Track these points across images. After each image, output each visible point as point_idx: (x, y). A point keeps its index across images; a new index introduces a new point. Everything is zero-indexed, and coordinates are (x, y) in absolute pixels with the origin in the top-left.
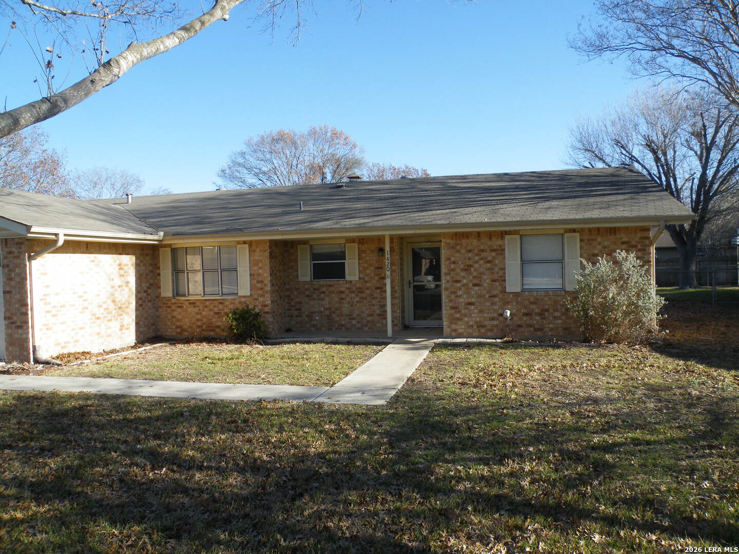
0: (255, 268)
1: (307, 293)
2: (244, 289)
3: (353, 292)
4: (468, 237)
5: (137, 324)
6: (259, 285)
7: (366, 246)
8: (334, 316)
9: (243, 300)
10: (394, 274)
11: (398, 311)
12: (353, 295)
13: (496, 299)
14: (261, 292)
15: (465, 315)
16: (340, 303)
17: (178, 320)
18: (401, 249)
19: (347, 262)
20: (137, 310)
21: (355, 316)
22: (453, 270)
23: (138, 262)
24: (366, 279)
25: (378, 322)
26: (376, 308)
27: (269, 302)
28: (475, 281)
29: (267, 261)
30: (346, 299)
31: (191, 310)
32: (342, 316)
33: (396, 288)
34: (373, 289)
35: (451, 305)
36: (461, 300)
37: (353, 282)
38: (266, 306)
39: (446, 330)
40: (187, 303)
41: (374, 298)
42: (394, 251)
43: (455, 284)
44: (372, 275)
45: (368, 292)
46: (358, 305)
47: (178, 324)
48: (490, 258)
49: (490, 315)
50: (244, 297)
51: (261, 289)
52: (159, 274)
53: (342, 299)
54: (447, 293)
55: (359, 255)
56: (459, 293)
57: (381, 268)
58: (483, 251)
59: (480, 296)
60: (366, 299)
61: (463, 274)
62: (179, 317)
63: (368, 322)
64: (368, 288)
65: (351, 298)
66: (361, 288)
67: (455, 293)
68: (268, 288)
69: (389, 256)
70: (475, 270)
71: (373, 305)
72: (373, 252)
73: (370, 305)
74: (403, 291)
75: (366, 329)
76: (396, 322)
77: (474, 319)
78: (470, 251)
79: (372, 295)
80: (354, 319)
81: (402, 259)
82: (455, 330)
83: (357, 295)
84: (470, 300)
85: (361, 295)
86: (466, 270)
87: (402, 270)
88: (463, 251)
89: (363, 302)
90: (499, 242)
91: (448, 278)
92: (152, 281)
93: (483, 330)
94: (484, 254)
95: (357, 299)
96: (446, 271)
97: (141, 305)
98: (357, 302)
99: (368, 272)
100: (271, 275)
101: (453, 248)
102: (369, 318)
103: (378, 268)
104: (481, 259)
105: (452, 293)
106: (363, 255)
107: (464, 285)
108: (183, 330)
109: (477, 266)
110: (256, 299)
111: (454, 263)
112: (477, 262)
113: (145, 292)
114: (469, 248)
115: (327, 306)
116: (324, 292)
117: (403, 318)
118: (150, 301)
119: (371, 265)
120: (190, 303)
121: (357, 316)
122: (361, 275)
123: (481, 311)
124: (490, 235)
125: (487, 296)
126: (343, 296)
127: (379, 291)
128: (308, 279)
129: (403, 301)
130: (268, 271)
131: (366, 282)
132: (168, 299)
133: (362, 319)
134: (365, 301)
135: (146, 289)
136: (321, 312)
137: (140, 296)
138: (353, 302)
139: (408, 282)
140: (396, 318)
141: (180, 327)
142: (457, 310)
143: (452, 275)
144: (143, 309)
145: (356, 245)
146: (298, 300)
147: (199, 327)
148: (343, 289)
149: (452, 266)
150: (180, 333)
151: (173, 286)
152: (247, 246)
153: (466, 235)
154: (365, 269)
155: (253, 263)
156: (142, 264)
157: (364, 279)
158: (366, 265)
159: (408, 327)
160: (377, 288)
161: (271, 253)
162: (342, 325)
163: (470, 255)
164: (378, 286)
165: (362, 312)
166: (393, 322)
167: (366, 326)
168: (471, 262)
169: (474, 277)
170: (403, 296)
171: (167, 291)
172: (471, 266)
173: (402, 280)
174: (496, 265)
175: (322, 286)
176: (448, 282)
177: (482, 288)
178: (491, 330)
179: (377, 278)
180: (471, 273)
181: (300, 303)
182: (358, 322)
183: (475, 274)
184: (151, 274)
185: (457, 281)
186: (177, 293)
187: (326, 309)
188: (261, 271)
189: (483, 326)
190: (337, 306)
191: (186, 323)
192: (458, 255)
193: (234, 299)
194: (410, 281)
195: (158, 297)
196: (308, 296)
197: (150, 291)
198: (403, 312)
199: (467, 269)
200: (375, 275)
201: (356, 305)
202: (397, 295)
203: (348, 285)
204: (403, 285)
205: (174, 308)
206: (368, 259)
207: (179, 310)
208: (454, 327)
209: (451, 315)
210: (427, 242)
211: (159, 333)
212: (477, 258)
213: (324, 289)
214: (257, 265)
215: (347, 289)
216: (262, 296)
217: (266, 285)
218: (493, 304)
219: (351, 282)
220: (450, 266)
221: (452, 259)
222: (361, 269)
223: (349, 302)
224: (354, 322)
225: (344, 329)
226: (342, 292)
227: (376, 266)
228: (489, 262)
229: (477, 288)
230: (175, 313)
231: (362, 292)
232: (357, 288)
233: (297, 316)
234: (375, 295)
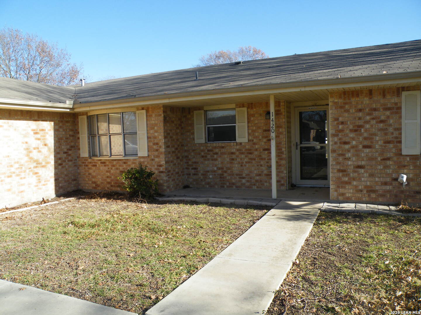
0: (152, 132)
1: (202, 154)
2: (143, 151)
3: (243, 153)
4: (358, 96)
5: (56, 180)
6: (155, 147)
7: (254, 110)
8: (225, 175)
9: (142, 160)
10: (281, 136)
11: (285, 172)
12: (243, 156)
13: (389, 163)
14: (156, 153)
15: (354, 179)
16: (231, 163)
17: (93, 177)
18: (289, 112)
19: (237, 125)
20: (56, 168)
21: (244, 175)
22: (341, 131)
23: (57, 127)
24: (255, 140)
25: (266, 182)
26: (264, 168)
27: (163, 162)
28: (366, 143)
29: (162, 124)
30: (236, 159)
31: (103, 168)
32: (233, 175)
33: (283, 149)
34: (262, 150)
35: (338, 167)
36: (350, 163)
37: (243, 144)
38: (161, 166)
39: (333, 194)
40: (99, 162)
41: (262, 159)
42: (281, 114)
43: (343, 146)
44: (261, 137)
45: (256, 153)
46: (247, 165)
47: (93, 180)
48: (383, 118)
49: (381, 179)
50: (143, 157)
51: (157, 150)
52: (79, 138)
53: (233, 159)
54: (334, 155)
55: (248, 119)
56: (348, 155)
57: (269, 130)
58: (375, 110)
59: (371, 159)
60: (255, 159)
61: (352, 135)
62: (94, 174)
63: (257, 181)
64: (256, 150)
65: (241, 159)
66: (250, 150)
67: (343, 155)
68: (163, 150)
69: (274, 117)
70: (366, 131)
71: (261, 166)
72: (261, 115)
73: (258, 165)
74: (290, 152)
75: (255, 188)
76: (282, 182)
77: (363, 183)
78: (360, 110)
79: (260, 156)
80: (244, 178)
81: (289, 122)
82: (343, 194)
83: (246, 156)
84: (360, 163)
85: (250, 156)
86: (356, 131)
87: (289, 132)
88: (352, 111)
89: (252, 163)
90: (395, 100)
91: (336, 139)
92: (73, 144)
93: (373, 195)
94: (376, 114)
95: (246, 160)
96: (334, 132)
97: (60, 164)
98: (246, 162)
99: (257, 134)
100: (165, 137)
101: (341, 107)
102: (257, 178)
103: (266, 131)
104: (373, 119)
105: (340, 155)
106: (252, 119)
107: (353, 147)
108: (97, 186)
109: (368, 126)
110: (153, 160)
111: (342, 123)
112: (367, 122)
113: (65, 153)
114: (360, 107)
115: (220, 166)
116: (217, 153)
117: (290, 177)
118: (71, 161)
119: (259, 128)
120: (101, 163)
121: (246, 175)
122: (250, 138)
123: (372, 175)
124: (384, 92)
125: (379, 159)
126: (234, 156)
127: (266, 152)
128: (203, 141)
129: (290, 162)
130: (162, 134)
131: (254, 144)
132: (85, 159)
133: (251, 178)
134: (254, 162)
135: (65, 150)
136: (215, 171)
137: (59, 156)
138: (242, 163)
139: (295, 144)
140: (283, 178)
141: (94, 182)
142: (345, 173)
143: (340, 137)
144: (63, 167)
145: (245, 109)
146: (194, 160)
147: (109, 183)
148: (233, 151)
149: (341, 127)
150: (95, 188)
151: (89, 147)
152: (144, 112)
153: (356, 93)
154: (253, 131)
155: (150, 127)
156: (61, 130)
157: (253, 141)
158: (254, 128)
159: (295, 186)
160: (265, 150)
161: (165, 118)
162: (233, 184)
163: (360, 114)
164: (266, 147)
165: (251, 172)
166: (278, 181)
167: (254, 185)
168: (361, 123)
169: (365, 139)
170: (290, 157)
171: (84, 153)
172: (360, 126)
173: (289, 142)
174: (390, 125)
175: (215, 147)
176: (336, 143)
177: (374, 150)
178: (382, 196)
179: (265, 140)
180: (361, 135)
181: (195, 162)
182: (248, 181)
183: (365, 135)
184: (71, 138)
185: (345, 143)
186: (92, 154)
187: (219, 169)
188: (156, 134)
189: (374, 191)
190: (229, 166)
191: (99, 180)
192: (346, 115)
193: (135, 160)
194: (297, 143)
195: (78, 157)
196: (203, 157)
197: (70, 152)
198: (290, 172)
199: (357, 129)
200: (263, 137)
201: (245, 165)
202: (284, 156)
203: (238, 147)
204: (290, 147)
205: (90, 166)
206: (256, 122)
207: (94, 168)
208: (341, 190)
209: (339, 178)
210: (313, 106)
211: (80, 187)
212: (368, 118)
213: (217, 150)
214: (152, 128)
215: (238, 150)
216: (158, 157)
217: (160, 147)
218: (386, 167)
219: (241, 144)
220: (339, 127)
221: (341, 119)
222: (250, 131)
223: (239, 163)
224: (244, 181)
225: (234, 187)
226: (232, 153)
227: (264, 128)
228: (382, 121)
229: (367, 150)
230: (91, 171)
231: (251, 153)
232: (246, 150)
233: (194, 174)
234: (263, 156)
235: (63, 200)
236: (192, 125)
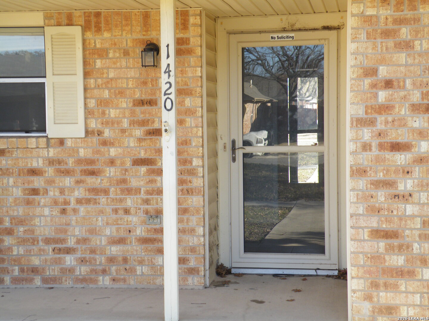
3: (67, 173)
7: (106, 35)
8: (8, 241)
10: (190, 121)
11: (200, 231)
12: (68, 181)
15: (424, 261)
16: (28, 203)
18: (212, 48)
19: (49, 82)
21: (71, 243)
22: (385, 109)
24: (107, 133)
25: (141, 262)
26: (135, 219)
30: (46, 192)
32: (34, 241)
33: (196, 162)
34: (128, 164)
35: (374, 223)
36: (410, 209)
37: (69, 143)
39: (357, 306)
41: (129, 191)
42: (189, 52)
43: (388, 155)
44: (125, 124)
45: (111, 172)
46: (82, 210)
53: (35, 192)
54: (362, 183)
55: (85, 63)
56: (406, 185)
57: (151, 103)
60: (106, 192)
61: (418, 122)
63: (111, 260)
64: (112, 162)
65: (62, 192)
66: (91, 162)
67: (389, 184)
69: (171, 61)
71: (127, 211)
72: (126, 53)
73: (116, 211)
74: (214, 169)
75: (105, 281)
76: (192, 264)
79: (124, 181)
80: (69, 251)
81: (212, 79)
82: (390, 309)
83: (78, 182)
85: (91, 181)
87: (212, 109)
88: (422, 45)
89: (96, 202)
91: (367, 134)
95: (79, 193)
96: (361, 112)
98: (79, 201)
99: (113, 113)
102: (115, 250)
103: (142, 103)
105: (378, 184)
106: (99, 63)
107: (420, 160)
111: (388, 84)
117: (214, 246)
119: (121, 93)
121: (78, 242)
122: (93, 124)
126: (38, 182)
127: (143, 169)
129: (214, 199)
131: (105, 143)
133: (93, 251)
134: (103, 199)
138: (67, 203)
139: (229, 146)
140: (193, 250)
142: (396, 242)
143: (380, 126)
145: (76, 31)
148: (37, 163)
149: (382, 96)
154: (103, 103)
157: (100, 133)
158: (106, 94)
159: (228, 272)
160: (139, 162)
162: (35, 270)
164: (143, 155)
165: (92, 231)
166: (182, 261)
167: (104, 272)
170: (214, 185)
173: (213, 138)
176: (366, 147)
179: (139, 132)
182: (83, 261)
190: (20, 211)
194: (234, 142)
198: (214, 229)
200: (132, 123)
201: (75, 211)
202: (197, 182)
203: (52, 152)
204: (214, 154)
206: (111, 75)
209: (376, 258)
210: (284, 30)
215: (51, 162)
219: (62, 142)
220: (376, 96)
221: (383, 72)
222: (92, 103)
223: (56, 203)
224: (69, 260)
225: (38, 281)
226: (34, 172)
227: (137, 96)
231: (93, 173)
232: (79, 161)
234: (134, 183)
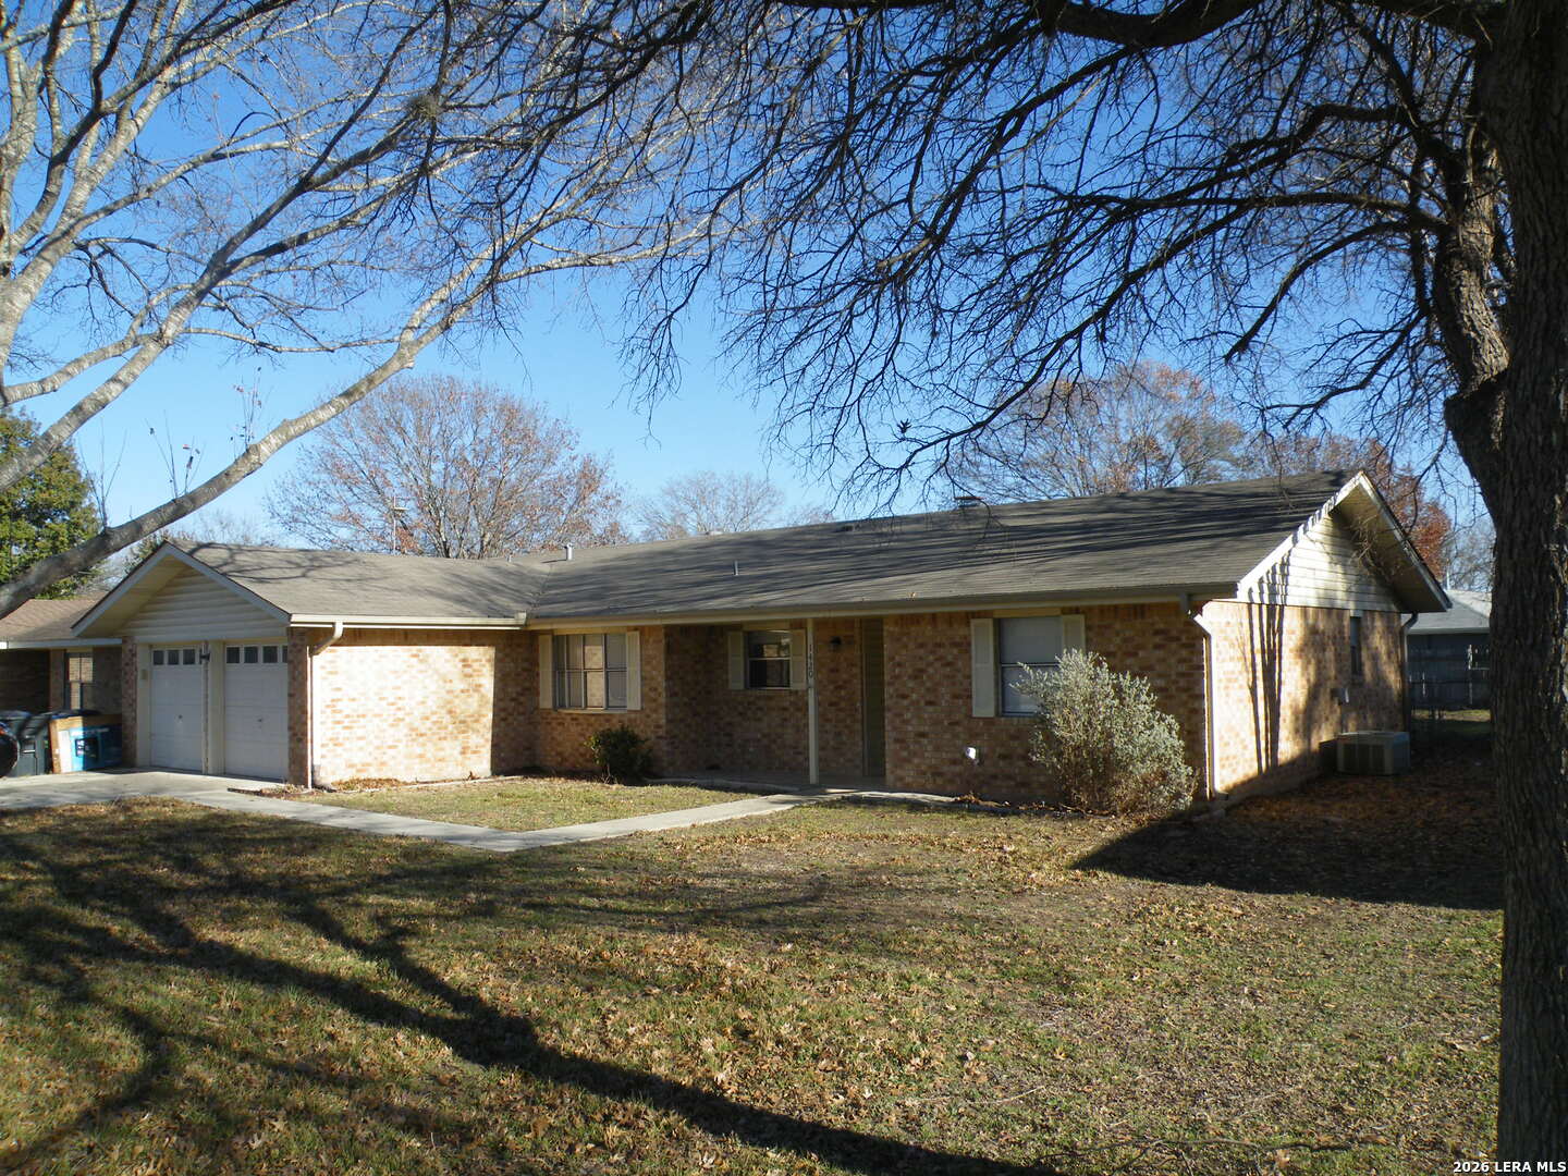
0: (648, 668)
1: (740, 708)
2: (634, 702)
3: (799, 710)
4: (918, 622)
5: (494, 746)
6: (652, 695)
7: (817, 634)
8: (774, 746)
9: (633, 716)
10: (855, 681)
12: (799, 714)
13: (958, 729)
14: (654, 705)
15: (915, 754)
16: (782, 726)
17: (559, 744)
18: (876, 638)
19: (791, 660)
20: (495, 724)
21: (801, 749)
22: (899, 677)
23: (500, 655)
25: (833, 761)
26: (829, 736)
27: (663, 722)
28: (930, 697)
29: (662, 657)
30: (790, 720)
31: (574, 729)
34: (827, 706)
35: (897, 735)
36: (910, 728)
37: (800, 693)
38: (659, 727)
39: (890, 778)
40: (569, 718)
41: (828, 720)
43: (902, 701)
44: (826, 682)
47: (559, 749)
48: (950, 658)
49: (950, 755)
50: (635, 711)
51: (655, 700)
52: (538, 674)
53: (785, 720)
54: (890, 715)
56: (908, 716)
57: (837, 671)
58: (939, 645)
59: (937, 722)
61: (911, 684)
62: (560, 738)
65: (797, 720)
67: (902, 715)
68: (662, 700)
70: (930, 677)
71: (826, 732)
76: (857, 762)
77: (927, 762)
78: (922, 646)
79: (825, 715)
80: (800, 753)
81: (877, 656)
82: (901, 779)
83: (804, 715)
84: (922, 729)
86: (916, 678)
87: (877, 674)
88: (912, 646)
90: (962, 631)
91: (893, 690)
92: (527, 684)
93: (940, 781)
94: (941, 651)
95: (805, 721)
96: (889, 679)
97: (504, 719)
98: (805, 726)
99: (820, 677)
100: (668, 678)
101: (899, 640)
103: (833, 670)
104: (936, 660)
105: (898, 715)
107: (912, 703)
108: (565, 759)
109: (931, 670)
110: (648, 716)
111: (899, 665)
112: (930, 664)
113: (513, 700)
114: (920, 641)
115: (766, 731)
116: (760, 709)
118: (523, 714)
119: (823, 666)
120: (573, 719)
121: (804, 748)
123: (937, 749)
124: (951, 619)
125: (946, 723)
126: (787, 715)
127: (834, 709)
128: (740, 685)
130: (662, 672)
132: (548, 712)
135: (514, 695)
136: (759, 740)
137: (502, 705)
138: (799, 727)
140: (857, 754)
141: (559, 754)
142: (903, 745)
143: (896, 686)
144: (508, 725)
145: (803, 632)
146: (728, 719)
147: (582, 755)
148: (786, 704)
149: (897, 671)
150: (560, 764)
151: (554, 691)
152: (637, 633)
153: (915, 619)
155: (645, 661)
156: (507, 660)
158: (817, 666)
160: (831, 704)
161: (668, 647)
162: (785, 763)
163: (921, 652)
164: (834, 700)
166: (849, 760)
168: (921, 665)
169: (928, 690)
171: (546, 701)
172: (922, 671)
174: (959, 671)
175: (759, 698)
176: (893, 696)
177: (939, 708)
178: (951, 781)
179: (831, 687)
180: (923, 683)
181: (730, 724)
183: (928, 684)
184: (525, 674)
185: (904, 697)
186: (559, 704)
187: (764, 736)
188: (654, 673)
189: (940, 774)
190: (779, 730)
191: (567, 749)
192: (904, 652)
193: (622, 715)
195: (537, 708)
196: (741, 714)
197: (522, 699)
199: (917, 675)
200: (829, 682)
201: (803, 731)
203: (792, 699)
205: (554, 724)
206: (819, 656)
207: (560, 728)
208: (899, 772)
209: (898, 753)
211: (537, 763)
212: (931, 658)
213: (761, 703)
214: (648, 663)
215: (791, 703)
216: (655, 711)
217: (660, 694)
218: (956, 736)
219: (797, 692)
220: (895, 670)
221: (898, 658)
223: (794, 726)
224: (800, 759)
225: (787, 770)
226: (785, 709)
227: (831, 667)
228: (949, 664)
229: (930, 709)
230: (555, 734)
233: (728, 745)
234: (830, 716)
235: (501, 778)
236: (725, 656)
